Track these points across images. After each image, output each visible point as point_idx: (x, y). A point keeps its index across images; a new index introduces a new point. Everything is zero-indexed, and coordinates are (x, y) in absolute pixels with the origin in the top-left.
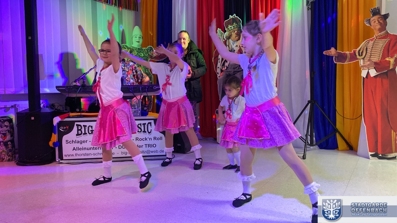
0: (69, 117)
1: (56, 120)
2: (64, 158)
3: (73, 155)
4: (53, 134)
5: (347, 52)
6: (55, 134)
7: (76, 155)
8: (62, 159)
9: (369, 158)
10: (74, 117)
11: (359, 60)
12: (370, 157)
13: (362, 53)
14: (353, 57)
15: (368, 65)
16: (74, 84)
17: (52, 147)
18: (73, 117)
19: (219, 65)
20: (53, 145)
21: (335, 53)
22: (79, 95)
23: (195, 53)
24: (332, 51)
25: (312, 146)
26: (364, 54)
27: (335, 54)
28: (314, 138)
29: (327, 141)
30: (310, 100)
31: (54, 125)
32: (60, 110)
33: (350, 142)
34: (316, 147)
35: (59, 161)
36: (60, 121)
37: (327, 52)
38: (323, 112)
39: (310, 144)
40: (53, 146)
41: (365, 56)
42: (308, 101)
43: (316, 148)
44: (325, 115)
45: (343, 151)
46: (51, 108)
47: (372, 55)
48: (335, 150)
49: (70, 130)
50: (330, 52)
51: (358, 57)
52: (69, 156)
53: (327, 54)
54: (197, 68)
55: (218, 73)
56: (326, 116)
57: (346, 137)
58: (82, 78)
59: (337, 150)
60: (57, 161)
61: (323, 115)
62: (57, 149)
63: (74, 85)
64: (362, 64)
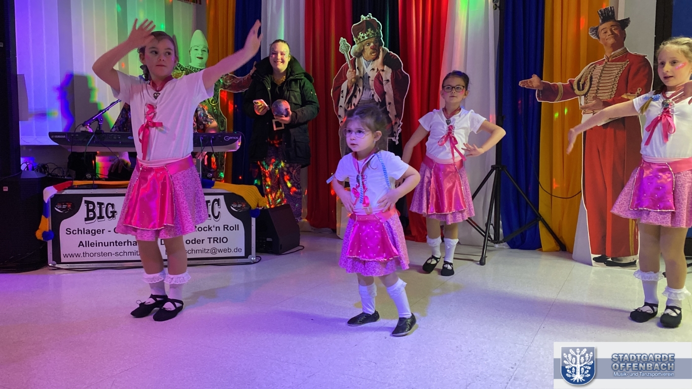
0: (72, 188)
1: (49, 192)
2: (63, 260)
3: (78, 255)
4: (43, 216)
5: (559, 83)
6: (46, 216)
7: (85, 254)
8: (59, 262)
9: (591, 265)
10: (83, 187)
11: (579, 97)
12: (593, 262)
13: (583, 85)
14: (569, 92)
15: (594, 106)
16: (83, 129)
17: (40, 240)
18: (79, 187)
19: (342, 102)
20: (43, 236)
21: (539, 84)
22: (91, 149)
23: (300, 79)
24: (534, 81)
25: (497, 243)
26: (587, 88)
27: (538, 86)
28: (501, 230)
29: (523, 235)
30: (495, 164)
31: (44, 202)
32: (57, 175)
33: (562, 237)
34: (503, 245)
35: (53, 265)
36: (55, 195)
37: (525, 82)
38: (517, 186)
39: (493, 239)
40: (42, 239)
41: (588, 91)
42: (492, 166)
43: (504, 247)
44: (520, 190)
45: (551, 252)
46: (41, 171)
47: (600, 88)
48: (537, 251)
49: (74, 210)
50: (531, 82)
51: (577, 92)
52: (72, 256)
53: (525, 87)
54: (302, 106)
55: (340, 116)
56: (521, 192)
57: (555, 230)
58: (97, 119)
59: (540, 250)
60: (50, 265)
61: (518, 191)
62: (50, 243)
63: (82, 131)
64: (583, 104)
